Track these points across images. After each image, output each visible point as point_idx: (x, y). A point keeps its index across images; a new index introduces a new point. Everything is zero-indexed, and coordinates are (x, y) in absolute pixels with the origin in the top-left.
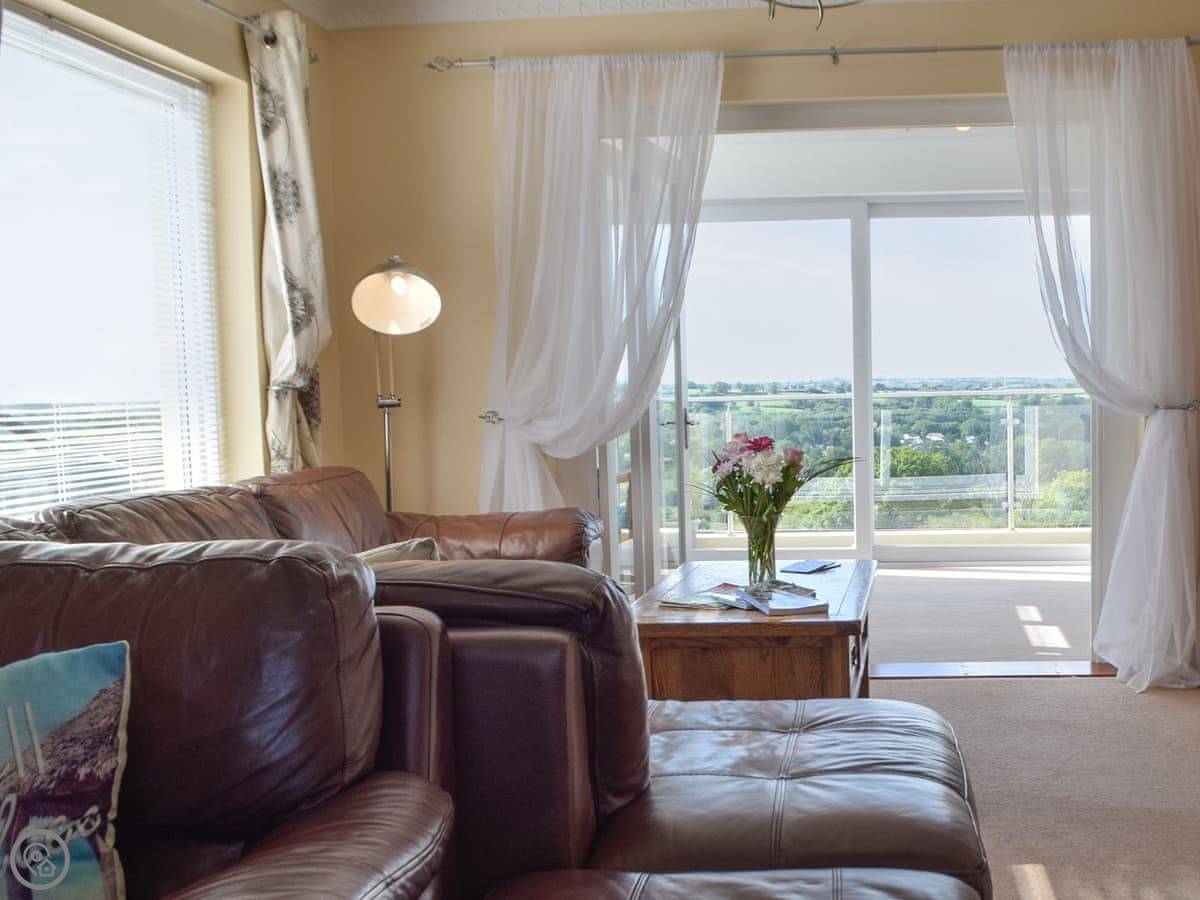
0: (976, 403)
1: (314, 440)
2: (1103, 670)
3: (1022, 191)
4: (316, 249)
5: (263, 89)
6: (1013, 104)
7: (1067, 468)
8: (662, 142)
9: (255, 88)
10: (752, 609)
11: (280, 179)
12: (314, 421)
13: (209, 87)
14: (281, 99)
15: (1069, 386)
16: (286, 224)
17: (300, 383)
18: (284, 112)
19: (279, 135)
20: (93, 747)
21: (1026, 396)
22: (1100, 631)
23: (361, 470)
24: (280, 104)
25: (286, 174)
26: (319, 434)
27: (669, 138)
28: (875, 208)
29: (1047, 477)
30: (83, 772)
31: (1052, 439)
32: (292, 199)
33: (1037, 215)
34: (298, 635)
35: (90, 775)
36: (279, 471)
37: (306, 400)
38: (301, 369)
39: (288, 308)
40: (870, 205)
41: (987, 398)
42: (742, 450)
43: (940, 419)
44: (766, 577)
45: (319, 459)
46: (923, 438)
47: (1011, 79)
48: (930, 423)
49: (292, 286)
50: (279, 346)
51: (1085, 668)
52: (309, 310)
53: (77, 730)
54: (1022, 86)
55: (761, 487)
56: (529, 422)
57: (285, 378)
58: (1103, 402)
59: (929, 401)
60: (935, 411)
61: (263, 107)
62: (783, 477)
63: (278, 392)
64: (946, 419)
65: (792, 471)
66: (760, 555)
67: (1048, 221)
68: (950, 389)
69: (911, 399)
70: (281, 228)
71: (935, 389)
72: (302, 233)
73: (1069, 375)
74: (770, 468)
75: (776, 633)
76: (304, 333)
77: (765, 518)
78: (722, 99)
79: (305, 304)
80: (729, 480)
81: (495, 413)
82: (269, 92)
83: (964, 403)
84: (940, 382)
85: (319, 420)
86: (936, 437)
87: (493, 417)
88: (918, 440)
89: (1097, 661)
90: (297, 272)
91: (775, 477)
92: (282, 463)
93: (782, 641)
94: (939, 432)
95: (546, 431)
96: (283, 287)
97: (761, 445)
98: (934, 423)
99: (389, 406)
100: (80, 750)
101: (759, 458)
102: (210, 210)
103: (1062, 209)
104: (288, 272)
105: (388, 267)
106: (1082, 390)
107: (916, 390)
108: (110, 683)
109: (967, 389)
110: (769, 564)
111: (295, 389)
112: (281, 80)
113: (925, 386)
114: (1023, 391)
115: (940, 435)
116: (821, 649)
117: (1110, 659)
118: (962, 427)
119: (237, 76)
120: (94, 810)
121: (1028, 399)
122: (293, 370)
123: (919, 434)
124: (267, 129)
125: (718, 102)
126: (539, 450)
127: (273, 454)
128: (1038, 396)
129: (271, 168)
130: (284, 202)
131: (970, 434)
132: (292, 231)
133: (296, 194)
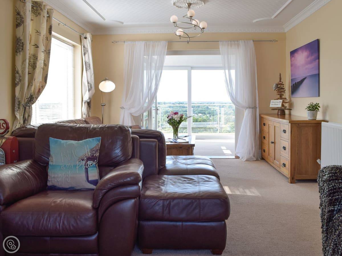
0: (209, 107)
1: (90, 112)
2: (237, 157)
3: (222, 65)
4: (93, 76)
5: (84, 47)
6: (221, 51)
7: (229, 122)
8: (155, 57)
9: (82, 47)
10: (175, 142)
11: (87, 63)
12: (90, 108)
13: (74, 46)
14: (87, 49)
15: (230, 104)
16: (88, 72)
17: (89, 101)
18: (88, 51)
19: (87, 55)
20: (96, 152)
21: (220, 106)
22: (236, 150)
23: (99, 117)
24: (87, 50)
25: (88, 63)
26: (91, 110)
27: (157, 56)
28: (192, 68)
29: (226, 123)
30: (95, 155)
31: (226, 115)
32: (89, 67)
33: (225, 70)
34: (122, 137)
35: (95, 156)
36: (84, 117)
37: (89, 104)
38: (89, 98)
39: (87, 87)
40: (191, 67)
41: (212, 106)
42: (173, 114)
43: (201, 110)
44: (176, 137)
45: (91, 115)
46: (197, 115)
47: (220, 47)
48: (199, 111)
49: (88, 83)
50: (85, 94)
51: (234, 157)
52: (91, 87)
53: (94, 149)
54: (223, 48)
55: (176, 121)
56: (129, 109)
57: (86, 100)
58: (237, 107)
59: (199, 106)
60: (200, 109)
61: (84, 50)
62: (180, 119)
63: (84, 103)
64: (203, 111)
65: (181, 118)
66: (175, 133)
67: (227, 71)
68: (203, 104)
69: (195, 106)
70: (86, 72)
71: (200, 104)
72: (90, 73)
73: (231, 101)
74: (178, 118)
75: (180, 146)
76: (90, 92)
77: (177, 127)
78: (167, 49)
79: (91, 86)
80: (170, 120)
81: (123, 107)
82: (85, 47)
83: (207, 107)
84: (201, 102)
85: (91, 108)
86: (200, 115)
87: (122, 108)
88: (196, 115)
89: (236, 156)
90: (89, 80)
91: (179, 119)
92: (85, 116)
93: (181, 147)
94: (201, 113)
95: (133, 110)
96: (87, 83)
97: (176, 113)
98: (200, 111)
99: (103, 105)
100: (94, 152)
101: (176, 116)
102: (73, 68)
103: (229, 69)
104: (88, 80)
105: (105, 80)
106: (233, 105)
107: (196, 104)
108: (98, 143)
109: (207, 104)
110: (177, 135)
111: (88, 102)
112: (87, 46)
113: (198, 103)
114: (220, 105)
115: (201, 114)
116: (188, 149)
117: (239, 155)
118: (206, 112)
119: (79, 44)
120: (96, 161)
121: (221, 106)
122: (88, 98)
123: (196, 114)
124: (85, 54)
125: (166, 50)
126: (131, 114)
127: (83, 114)
128: (223, 106)
129: (85, 61)
130: (87, 68)
131: (208, 114)
132: (89, 73)
133: (89, 66)
